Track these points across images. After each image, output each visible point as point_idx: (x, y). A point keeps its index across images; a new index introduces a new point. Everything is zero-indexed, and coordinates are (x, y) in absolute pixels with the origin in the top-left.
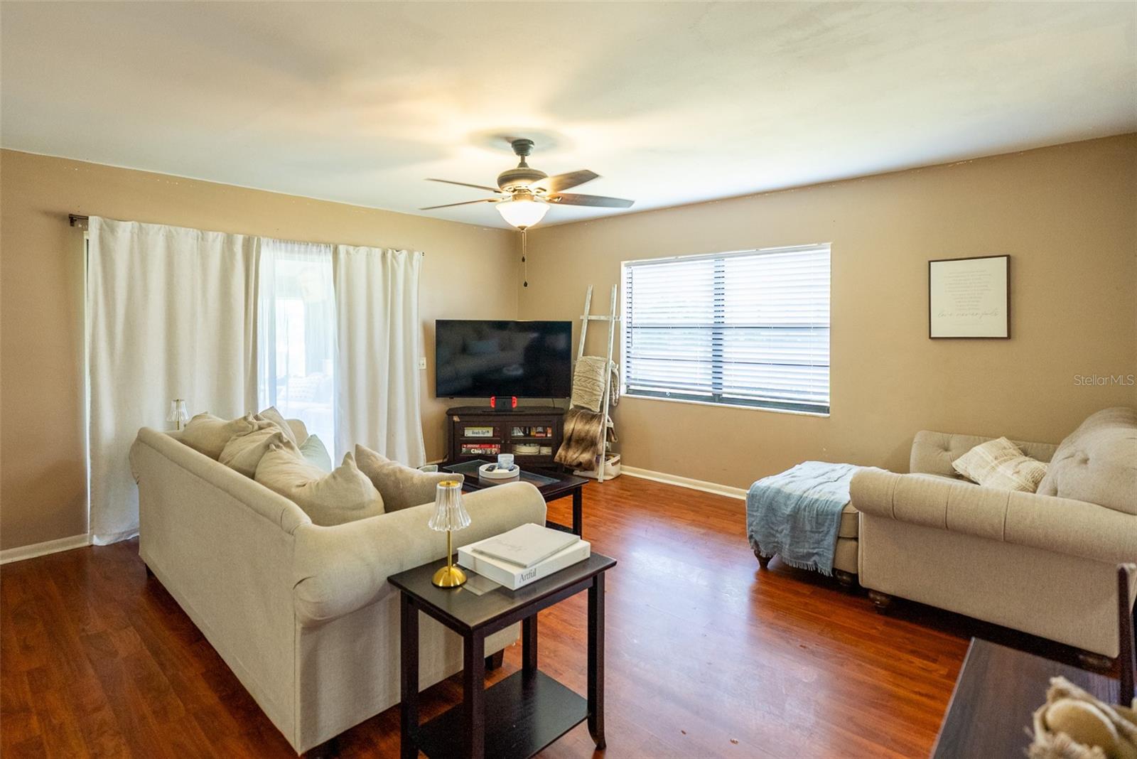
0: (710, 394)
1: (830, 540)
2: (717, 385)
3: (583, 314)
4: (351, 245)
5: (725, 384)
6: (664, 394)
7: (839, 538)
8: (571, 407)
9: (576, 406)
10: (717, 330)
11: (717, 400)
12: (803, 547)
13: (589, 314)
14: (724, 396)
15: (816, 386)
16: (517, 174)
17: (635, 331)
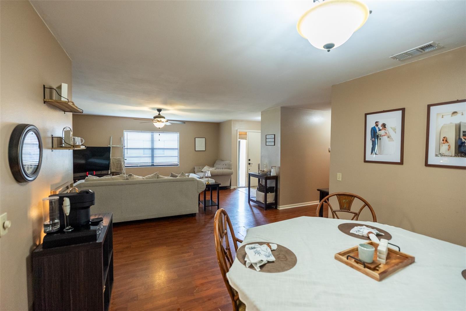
0: (151, 165)
2: (153, 162)
3: (110, 144)
5: (155, 162)
6: (138, 166)
8: (109, 172)
9: (111, 172)
10: (153, 149)
13: (112, 145)
14: (154, 165)
15: (175, 160)
16: (159, 116)
17: (128, 150)
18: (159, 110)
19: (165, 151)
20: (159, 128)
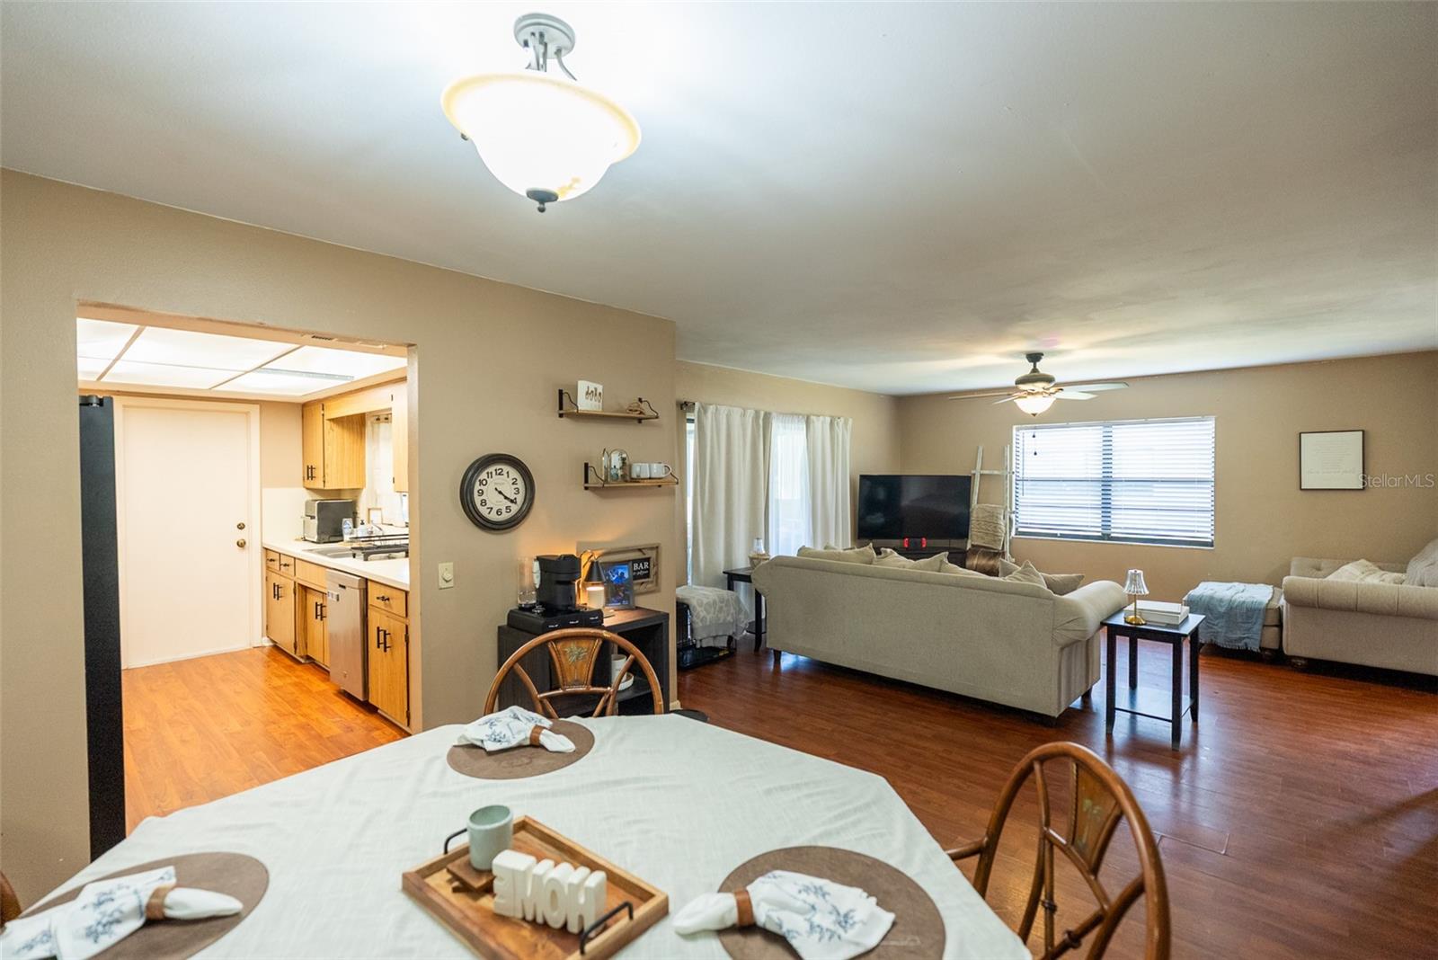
0: (1100, 534)
1: (1258, 627)
2: (1106, 527)
3: (975, 469)
4: (815, 416)
5: (1112, 525)
6: (1055, 535)
7: (1264, 626)
8: (969, 547)
9: (973, 546)
10: (1106, 483)
11: (1106, 537)
12: (1236, 634)
13: (981, 469)
14: (1112, 535)
15: (1201, 526)
16: (1035, 377)
17: (1025, 482)
18: (1034, 357)
20: (1034, 415)
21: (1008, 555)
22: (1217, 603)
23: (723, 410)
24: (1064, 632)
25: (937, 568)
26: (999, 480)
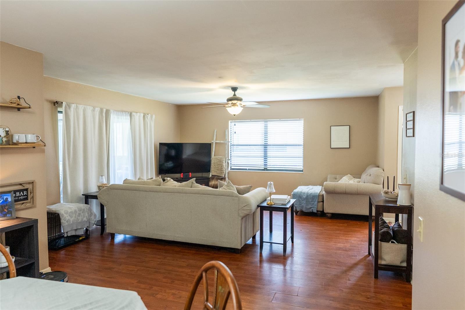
0: (263, 168)
1: (316, 203)
2: (265, 165)
3: (213, 140)
4: (135, 112)
5: (268, 164)
6: (246, 169)
7: (318, 202)
8: (211, 176)
9: (212, 175)
10: (266, 146)
11: (265, 170)
12: (309, 206)
13: (216, 140)
14: (268, 168)
15: (298, 164)
16: (234, 99)
17: (234, 146)
18: (234, 89)
19: (288, 149)
20: (235, 115)
21: (227, 179)
22: (303, 194)
23: (81, 108)
24: (243, 211)
25: (190, 186)
26: (223, 145)
